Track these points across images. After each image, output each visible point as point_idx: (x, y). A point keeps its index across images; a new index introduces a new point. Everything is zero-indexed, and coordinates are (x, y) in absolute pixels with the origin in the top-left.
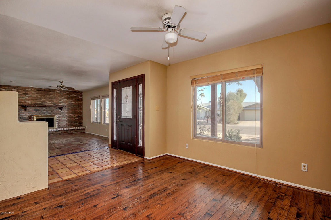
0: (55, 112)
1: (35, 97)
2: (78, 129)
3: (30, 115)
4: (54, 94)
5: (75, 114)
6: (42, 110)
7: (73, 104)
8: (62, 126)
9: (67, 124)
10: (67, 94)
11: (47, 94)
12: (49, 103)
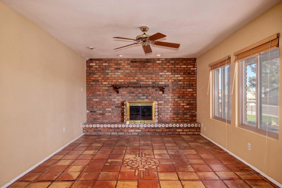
0: (155, 95)
1: (128, 73)
3: (123, 100)
4: (152, 66)
5: (183, 99)
6: (137, 93)
7: (180, 80)
8: (164, 119)
9: (172, 116)
10: (172, 64)
11: (144, 67)
12: (146, 82)
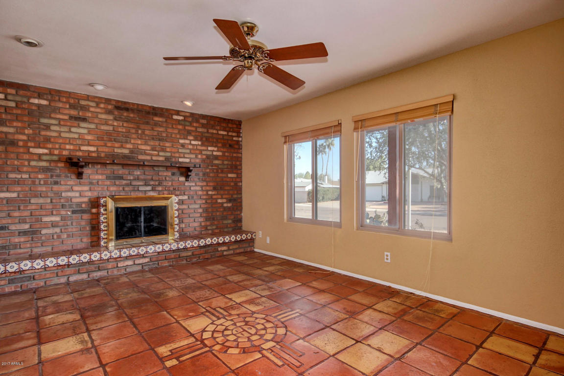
0: (170, 183)
1: (108, 133)
2: (236, 242)
3: (95, 194)
4: (165, 125)
5: (222, 192)
6: (132, 178)
7: (216, 158)
8: (189, 230)
9: (203, 224)
10: (203, 126)
11: (147, 123)
12: (152, 155)
